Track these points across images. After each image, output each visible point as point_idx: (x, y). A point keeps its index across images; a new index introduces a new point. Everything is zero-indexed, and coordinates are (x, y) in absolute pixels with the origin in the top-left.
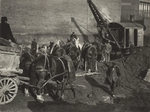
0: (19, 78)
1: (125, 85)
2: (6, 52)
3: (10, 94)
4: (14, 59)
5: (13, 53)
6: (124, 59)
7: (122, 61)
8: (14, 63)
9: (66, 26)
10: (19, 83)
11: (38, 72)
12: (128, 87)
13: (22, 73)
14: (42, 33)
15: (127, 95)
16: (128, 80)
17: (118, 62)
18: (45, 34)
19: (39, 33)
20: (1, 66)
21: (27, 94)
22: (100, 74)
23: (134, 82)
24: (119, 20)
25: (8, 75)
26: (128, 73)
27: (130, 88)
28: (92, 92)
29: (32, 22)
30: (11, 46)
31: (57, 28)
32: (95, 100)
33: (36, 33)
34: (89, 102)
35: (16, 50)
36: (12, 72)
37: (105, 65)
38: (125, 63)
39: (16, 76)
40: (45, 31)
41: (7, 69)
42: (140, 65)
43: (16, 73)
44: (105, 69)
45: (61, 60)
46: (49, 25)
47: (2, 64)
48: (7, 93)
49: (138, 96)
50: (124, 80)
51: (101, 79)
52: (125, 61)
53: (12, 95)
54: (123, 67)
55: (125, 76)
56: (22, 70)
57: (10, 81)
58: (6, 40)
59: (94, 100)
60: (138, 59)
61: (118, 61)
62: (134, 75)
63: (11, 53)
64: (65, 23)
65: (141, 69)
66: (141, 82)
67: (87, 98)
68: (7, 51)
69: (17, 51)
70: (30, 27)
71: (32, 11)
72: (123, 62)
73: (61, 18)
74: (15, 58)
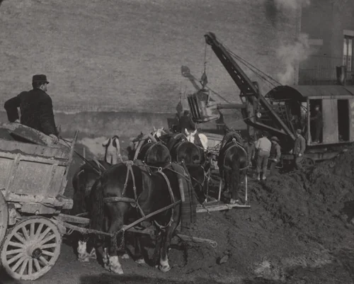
0: (64, 218)
1: (307, 235)
2: (32, 158)
3: (44, 255)
4: (53, 175)
5: (49, 159)
6: (305, 173)
7: (302, 178)
8: (52, 184)
9: (171, 94)
10: (63, 230)
11: (109, 204)
12: (314, 240)
13: (71, 207)
14: (113, 110)
15: (311, 259)
16: (315, 224)
17: (292, 179)
18: (122, 112)
19: (106, 110)
20: (21, 190)
21: (84, 255)
22: (248, 208)
23: (329, 227)
24: (295, 80)
25: (37, 213)
26: (316, 205)
27: (319, 243)
28: (229, 251)
29: (91, 85)
30: (46, 145)
31: (148, 99)
32: (234, 270)
33: (100, 110)
34: (219, 276)
35: (57, 154)
36: (48, 205)
37: (260, 187)
38: (307, 181)
39: (57, 215)
40: (122, 105)
41: (35, 197)
42: (343, 187)
43: (56, 208)
44: (260, 195)
45: (163, 174)
46: (129, 91)
47: (23, 187)
48: (37, 253)
49: (339, 261)
50: (305, 222)
51: (250, 219)
52: (308, 178)
53: (49, 258)
54: (304, 190)
55: (307, 214)
56: (72, 201)
57: (45, 227)
58: (33, 130)
59: (232, 271)
60: (339, 172)
61: (293, 176)
62: (328, 210)
63: (45, 160)
64: (169, 86)
65: (345, 197)
66: (346, 227)
67: (215, 264)
68: (35, 156)
69: (59, 157)
70: (87, 95)
71: (91, 59)
72: (302, 180)
73: (158, 74)
74: (54, 172)
